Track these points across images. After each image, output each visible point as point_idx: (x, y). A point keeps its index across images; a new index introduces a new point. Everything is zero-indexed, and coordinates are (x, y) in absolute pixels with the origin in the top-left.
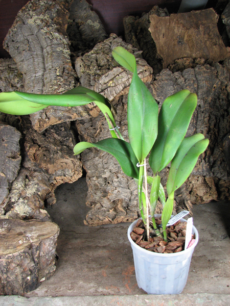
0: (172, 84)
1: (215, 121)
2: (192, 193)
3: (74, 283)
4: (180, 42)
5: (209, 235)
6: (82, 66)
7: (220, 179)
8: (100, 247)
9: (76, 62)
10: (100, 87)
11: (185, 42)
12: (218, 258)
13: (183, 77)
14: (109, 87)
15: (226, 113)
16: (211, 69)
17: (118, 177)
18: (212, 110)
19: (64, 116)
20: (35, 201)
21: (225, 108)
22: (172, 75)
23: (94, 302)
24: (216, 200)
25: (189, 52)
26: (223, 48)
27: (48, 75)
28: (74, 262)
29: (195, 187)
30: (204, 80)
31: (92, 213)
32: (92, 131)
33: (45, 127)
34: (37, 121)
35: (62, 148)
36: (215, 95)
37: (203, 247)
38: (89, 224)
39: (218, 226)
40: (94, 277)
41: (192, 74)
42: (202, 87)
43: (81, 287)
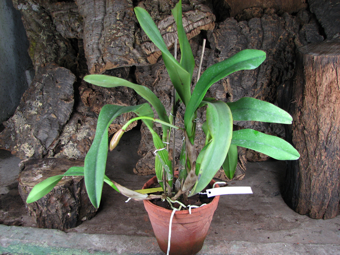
0: (236, 34)
1: (278, 73)
3: (115, 224)
5: (261, 191)
12: (265, 213)
13: (248, 26)
14: (168, 32)
15: (290, 67)
16: (278, 20)
18: (276, 62)
19: (120, 61)
20: (85, 145)
21: (290, 61)
22: (236, 24)
23: (130, 241)
25: (259, 1)
27: (108, 19)
28: (118, 206)
30: (270, 30)
31: (143, 161)
32: (150, 80)
33: (101, 71)
34: (93, 66)
35: (116, 93)
36: (280, 46)
37: (252, 202)
38: (138, 172)
39: (272, 184)
40: (135, 221)
41: (258, 24)
42: (267, 38)
43: (120, 229)
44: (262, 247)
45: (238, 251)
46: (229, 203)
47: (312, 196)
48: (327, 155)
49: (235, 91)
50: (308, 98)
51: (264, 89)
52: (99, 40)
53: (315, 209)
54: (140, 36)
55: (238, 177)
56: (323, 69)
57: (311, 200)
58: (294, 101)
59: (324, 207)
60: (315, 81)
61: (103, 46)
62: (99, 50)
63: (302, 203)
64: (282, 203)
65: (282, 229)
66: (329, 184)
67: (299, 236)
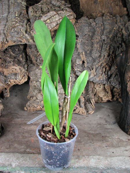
0: (88, 26)
1: (113, 50)
2: (96, 95)
3: (11, 145)
4: (95, 2)
5: (105, 121)
6: (32, 11)
7: (114, 87)
8: (33, 124)
9: (29, 9)
11: (98, 2)
12: (109, 135)
13: (95, 22)
14: (47, 23)
15: (120, 46)
16: (113, 18)
18: (112, 43)
19: (17, 41)
21: (120, 42)
22: (88, 21)
23: (21, 157)
24: (111, 100)
25: (100, 9)
26: (122, 8)
27: (10, 16)
28: (14, 132)
29: (98, 91)
30: (108, 24)
31: (30, 102)
32: (36, 53)
33: (5, 47)
34: (0, 43)
35: (14, 60)
36: (114, 34)
37: (100, 128)
38: (28, 109)
39: (111, 116)
40: (25, 142)
41: (101, 21)
42: (106, 29)
43: (15, 148)
44: (111, 160)
45: (95, 163)
46: (86, 129)
49: (88, 59)
51: (106, 59)
52: (4, 28)
54: (30, 26)
55: (90, 112)
61: (7, 31)
62: (4, 34)
64: (118, 129)
65: (121, 146)
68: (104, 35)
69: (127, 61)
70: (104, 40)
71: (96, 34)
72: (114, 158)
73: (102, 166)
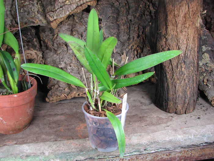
0: (111, 7)
3: (39, 137)
5: (139, 103)
8: (58, 114)
10: (59, 5)
12: (147, 115)
14: (66, 5)
17: (71, 67)
28: (38, 124)
30: (133, 2)
31: (52, 92)
32: (51, 37)
36: (141, 12)
37: (136, 110)
38: (50, 100)
39: (145, 98)
40: (54, 133)
42: (131, 7)
43: (43, 139)
44: (153, 135)
45: (137, 140)
47: (177, 98)
48: (186, 66)
50: (170, 27)
53: (180, 107)
56: (179, 5)
57: (177, 101)
58: (160, 31)
59: (185, 105)
60: (174, 14)
63: (171, 104)
65: (161, 123)
66: (188, 88)
67: (174, 126)
68: (130, 14)
69: (158, 29)
70: (131, 20)
71: (121, 15)
72: (156, 132)
73: (145, 142)
